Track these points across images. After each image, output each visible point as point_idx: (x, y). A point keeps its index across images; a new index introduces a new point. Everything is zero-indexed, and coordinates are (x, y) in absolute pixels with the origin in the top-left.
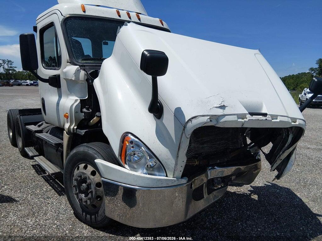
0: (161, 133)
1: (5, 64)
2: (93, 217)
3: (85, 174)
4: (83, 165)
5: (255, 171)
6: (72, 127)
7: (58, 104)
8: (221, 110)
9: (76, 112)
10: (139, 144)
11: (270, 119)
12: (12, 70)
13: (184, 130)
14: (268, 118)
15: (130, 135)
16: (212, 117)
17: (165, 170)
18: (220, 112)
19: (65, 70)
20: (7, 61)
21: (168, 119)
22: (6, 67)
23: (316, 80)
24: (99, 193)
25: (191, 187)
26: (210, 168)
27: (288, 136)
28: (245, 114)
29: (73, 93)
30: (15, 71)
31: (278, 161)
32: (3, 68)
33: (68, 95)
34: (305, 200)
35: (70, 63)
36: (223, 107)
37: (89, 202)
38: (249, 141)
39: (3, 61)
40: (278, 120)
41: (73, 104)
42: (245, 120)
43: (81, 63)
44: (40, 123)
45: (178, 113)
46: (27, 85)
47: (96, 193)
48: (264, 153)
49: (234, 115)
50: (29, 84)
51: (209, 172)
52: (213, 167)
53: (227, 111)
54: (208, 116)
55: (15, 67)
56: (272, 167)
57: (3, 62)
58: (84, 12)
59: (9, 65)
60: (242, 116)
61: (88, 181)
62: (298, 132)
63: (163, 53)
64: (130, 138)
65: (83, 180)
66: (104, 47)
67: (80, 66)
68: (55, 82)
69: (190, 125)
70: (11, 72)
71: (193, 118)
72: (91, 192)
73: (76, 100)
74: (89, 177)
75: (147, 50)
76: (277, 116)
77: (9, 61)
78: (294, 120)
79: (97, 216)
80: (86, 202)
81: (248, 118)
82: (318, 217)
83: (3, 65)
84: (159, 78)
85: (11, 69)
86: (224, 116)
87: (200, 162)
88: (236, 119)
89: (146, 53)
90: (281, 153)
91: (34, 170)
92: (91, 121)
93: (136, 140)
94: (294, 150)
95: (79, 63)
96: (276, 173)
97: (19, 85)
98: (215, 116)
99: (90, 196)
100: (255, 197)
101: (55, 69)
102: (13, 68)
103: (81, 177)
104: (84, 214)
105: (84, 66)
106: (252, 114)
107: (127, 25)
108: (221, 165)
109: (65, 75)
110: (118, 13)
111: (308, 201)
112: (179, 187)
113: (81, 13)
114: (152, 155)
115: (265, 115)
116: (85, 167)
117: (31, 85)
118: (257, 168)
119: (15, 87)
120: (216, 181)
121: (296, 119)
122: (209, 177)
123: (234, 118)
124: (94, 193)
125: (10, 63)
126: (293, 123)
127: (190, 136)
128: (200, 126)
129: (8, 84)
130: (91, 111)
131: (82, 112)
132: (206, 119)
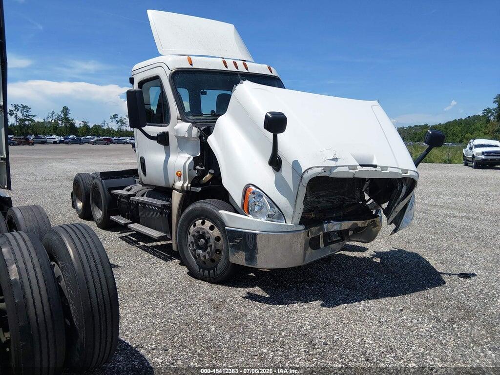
0: (280, 184)
1: (18, 110)
2: (212, 271)
3: (204, 229)
4: (200, 221)
5: (373, 228)
6: (185, 185)
7: (166, 162)
8: (334, 162)
9: (189, 170)
10: (260, 194)
11: (380, 170)
12: (28, 120)
13: (301, 179)
14: (378, 169)
15: (251, 187)
16: (326, 168)
17: (284, 217)
18: (333, 164)
19: (176, 127)
20: (21, 106)
21: (286, 171)
22: (20, 115)
23: (430, 132)
24: (218, 247)
25: (308, 236)
26: (326, 221)
27: (402, 188)
28: (356, 166)
29: (184, 151)
30: (33, 121)
31: (393, 213)
32: (16, 117)
33: (178, 153)
34: (432, 263)
35: (181, 120)
36: (335, 159)
37: (207, 257)
38: (367, 197)
39: (15, 106)
40: (388, 171)
41: (186, 162)
42: (356, 171)
43: (192, 120)
44: (129, 187)
45: (296, 165)
46: (55, 143)
47: (215, 247)
48: (383, 209)
49: (346, 166)
50: (58, 142)
51: (325, 226)
52: (329, 220)
53: (338, 163)
54: (322, 167)
55: (34, 116)
56: (388, 220)
57: (16, 109)
58: (191, 65)
59: (25, 113)
60: (354, 167)
61: (207, 236)
62: (411, 183)
63: (282, 114)
64: (252, 189)
65: (201, 235)
66: (202, 97)
67: (192, 123)
68: (163, 139)
69: (306, 175)
70: (27, 123)
71: (308, 169)
72: (211, 246)
73: (189, 158)
74: (207, 232)
75: (269, 113)
76: (387, 167)
77: (24, 107)
78: (405, 171)
79: (216, 270)
80: (204, 257)
81: (359, 169)
82: (442, 275)
83: (15, 112)
84: (279, 135)
85: (27, 118)
86: (337, 167)
87: (316, 215)
88: (348, 170)
89: (269, 115)
90: (396, 205)
91: (124, 242)
92: (204, 179)
93: (258, 190)
94: (409, 201)
95: (190, 119)
96: (393, 226)
97: (43, 143)
98: (329, 167)
99: (209, 250)
100: (378, 260)
101: (161, 126)
102: (31, 117)
103: (198, 232)
104: (201, 270)
105: (196, 123)
106: (362, 166)
107: (242, 83)
108: (337, 219)
109: (177, 133)
110: (225, 63)
111: (435, 262)
112: (297, 233)
113: (188, 66)
114: (273, 203)
115: (375, 166)
116: (203, 223)
117: (61, 142)
118: (376, 225)
119: (37, 146)
120: (332, 234)
121: (407, 170)
122: (325, 230)
123: (346, 169)
124: (213, 247)
125: (25, 109)
126: (403, 174)
127: (306, 185)
128: (315, 176)
129: (27, 142)
130: (204, 168)
131: (195, 169)
132: (320, 170)
